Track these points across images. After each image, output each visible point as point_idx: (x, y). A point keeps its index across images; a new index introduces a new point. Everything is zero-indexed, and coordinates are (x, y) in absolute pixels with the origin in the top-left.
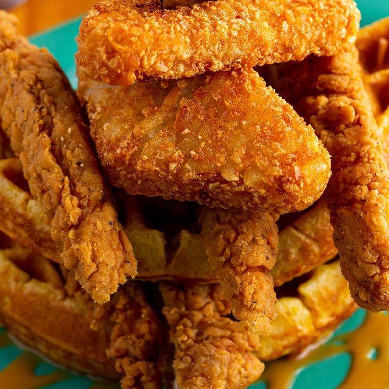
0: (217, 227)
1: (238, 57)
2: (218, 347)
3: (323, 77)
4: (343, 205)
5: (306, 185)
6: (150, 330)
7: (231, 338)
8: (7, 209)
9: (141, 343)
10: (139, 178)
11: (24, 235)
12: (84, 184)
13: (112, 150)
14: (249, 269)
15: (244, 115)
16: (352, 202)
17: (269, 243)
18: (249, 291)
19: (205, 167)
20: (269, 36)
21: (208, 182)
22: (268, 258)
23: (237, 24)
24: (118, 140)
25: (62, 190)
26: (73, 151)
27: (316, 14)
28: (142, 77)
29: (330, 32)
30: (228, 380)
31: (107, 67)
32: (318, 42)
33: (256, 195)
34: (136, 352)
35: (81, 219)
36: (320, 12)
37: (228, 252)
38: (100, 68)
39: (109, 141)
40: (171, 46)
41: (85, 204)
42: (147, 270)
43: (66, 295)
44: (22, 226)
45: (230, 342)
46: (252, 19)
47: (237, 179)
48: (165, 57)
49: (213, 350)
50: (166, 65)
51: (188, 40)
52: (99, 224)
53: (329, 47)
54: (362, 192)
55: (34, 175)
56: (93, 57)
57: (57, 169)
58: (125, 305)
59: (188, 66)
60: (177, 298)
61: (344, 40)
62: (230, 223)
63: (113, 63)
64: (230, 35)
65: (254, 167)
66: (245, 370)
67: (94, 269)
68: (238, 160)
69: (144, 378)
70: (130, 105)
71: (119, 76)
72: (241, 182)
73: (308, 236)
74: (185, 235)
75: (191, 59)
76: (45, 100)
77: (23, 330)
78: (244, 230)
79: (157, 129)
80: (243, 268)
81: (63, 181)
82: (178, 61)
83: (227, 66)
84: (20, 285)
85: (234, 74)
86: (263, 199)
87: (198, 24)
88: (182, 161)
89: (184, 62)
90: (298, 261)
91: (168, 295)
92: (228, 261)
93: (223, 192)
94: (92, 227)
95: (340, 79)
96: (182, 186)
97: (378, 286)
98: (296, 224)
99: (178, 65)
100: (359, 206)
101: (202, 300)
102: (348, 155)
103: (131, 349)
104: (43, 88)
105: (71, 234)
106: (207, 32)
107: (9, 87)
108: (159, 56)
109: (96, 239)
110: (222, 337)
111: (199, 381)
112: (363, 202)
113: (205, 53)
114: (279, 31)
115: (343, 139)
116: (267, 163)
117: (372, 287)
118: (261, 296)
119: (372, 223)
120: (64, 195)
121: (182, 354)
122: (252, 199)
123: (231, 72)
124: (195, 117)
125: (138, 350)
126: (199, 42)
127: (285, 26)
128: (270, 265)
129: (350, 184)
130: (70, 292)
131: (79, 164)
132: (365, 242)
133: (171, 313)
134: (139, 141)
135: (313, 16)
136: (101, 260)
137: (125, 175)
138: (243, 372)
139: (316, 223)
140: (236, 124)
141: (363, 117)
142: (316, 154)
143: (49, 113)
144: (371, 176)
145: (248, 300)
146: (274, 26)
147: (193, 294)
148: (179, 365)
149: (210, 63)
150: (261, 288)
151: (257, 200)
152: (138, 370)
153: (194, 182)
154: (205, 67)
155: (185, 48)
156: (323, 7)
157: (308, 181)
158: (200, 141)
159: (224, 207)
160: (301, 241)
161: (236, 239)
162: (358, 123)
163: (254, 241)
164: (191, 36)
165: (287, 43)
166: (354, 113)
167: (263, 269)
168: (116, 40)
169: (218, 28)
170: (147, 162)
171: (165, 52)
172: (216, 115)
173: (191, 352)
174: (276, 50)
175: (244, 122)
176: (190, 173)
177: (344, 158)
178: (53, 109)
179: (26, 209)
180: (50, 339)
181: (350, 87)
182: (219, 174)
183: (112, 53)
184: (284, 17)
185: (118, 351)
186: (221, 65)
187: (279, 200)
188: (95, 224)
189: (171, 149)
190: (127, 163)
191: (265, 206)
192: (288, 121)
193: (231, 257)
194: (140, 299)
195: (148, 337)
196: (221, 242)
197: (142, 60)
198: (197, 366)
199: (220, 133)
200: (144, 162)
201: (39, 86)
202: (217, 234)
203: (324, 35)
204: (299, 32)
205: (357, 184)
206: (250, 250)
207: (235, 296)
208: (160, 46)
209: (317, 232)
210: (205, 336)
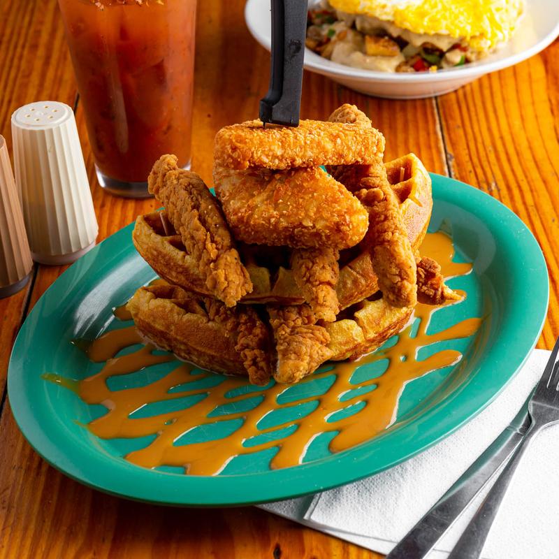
0: (301, 261)
1: (311, 157)
2: (304, 337)
3: (364, 179)
4: (378, 245)
5: (353, 227)
6: (262, 333)
7: (312, 333)
8: (172, 264)
9: (256, 339)
10: (252, 230)
11: (183, 279)
12: (219, 236)
13: (236, 214)
14: (321, 283)
15: (315, 191)
16: (383, 242)
17: (333, 270)
18: (321, 295)
19: (292, 219)
20: (329, 146)
21: (294, 228)
22: (332, 278)
23: (309, 137)
24: (239, 209)
25: (206, 240)
26: (212, 218)
27: (358, 136)
28: (253, 165)
29: (366, 148)
30: (311, 356)
31: (232, 158)
32: (359, 154)
33: (323, 234)
34: (253, 344)
35: (218, 257)
36: (360, 135)
37: (308, 274)
38: (228, 158)
39: (234, 210)
40: (270, 146)
41: (220, 247)
42: (259, 293)
43: (209, 320)
44: (181, 273)
45: (312, 335)
46: (319, 135)
47: (312, 225)
48: (266, 153)
49: (301, 339)
50: (268, 158)
51: (280, 144)
52: (229, 258)
53: (366, 157)
54: (388, 236)
55: (189, 236)
56: (223, 152)
57: (203, 229)
58: (246, 320)
59: (281, 160)
60: (278, 314)
61: (375, 154)
62: (309, 258)
63: (235, 155)
64: (306, 143)
65: (322, 218)
66: (322, 351)
67: (226, 285)
68: (312, 214)
69: (258, 359)
70: (247, 191)
71: (239, 163)
72: (314, 227)
73: (358, 273)
74: (281, 269)
75: (282, 156)
76: (195, 193)
77: (182, 347)
78: (318, 261)
79: (262, 202)
80: (317, 283)
81: (206, 235)
82: (275, 157)
83: (304, 163)
84: (180, 316)
85: (309, 169)
86: (328, 237)
87: (286, 136)
88: (278, 217)
89: (277, 157)
90: (352, 289)
91: (272, 312)
92: (308, 281)
93: (303, 234)
94: (224, 260)
95: (374, 179)
96: (279, 234)
97: (400, 289)
98: (350, 264)
99: (274, 159)
100: (386, 243)
101: (294, 316)
102: (380, 217)
103: (251, 343)
104: (193, 187)
105: (212, 265)
106: (292, 139)
107: (173, 189)
108: (263, 152)
109: (227, 268)
110: (306, 333)
111: (293, 356)
112: (389, 241)
113: (290, 153)
114: (335, 144)
115: (376, 208)
116: (330, 215)
117: (396, 290)
118: (328, 298)
119: (395, 251)
120: (207, 243)
121: (282, 342)
122: (321, 238)
123: (306, 168)
124: (285, 193)
125: (254, 343)
126: (286, 145)
127: (339, 141)
128: (334, 281)
129: (382, 232)
130: (212, 318)
131: (216, 225)
132: (391, 263)
133: (274, 322)
134: (252, 208)
135: (356, 137)
136: (230, 279)
137: (244, 229)
138: (320, 352)
139: (362, 264)
140: (310, 196)
141: (388, 196)
142: (359, 210)
143: (197, 200)
144: (393, 227)
145: (321, 300)
146: (332, 141)
147: (288, 312)
148: (280, 348)
149: (293, 160)
150: (328, 294)
151: (324, 238)
152: (255, 354)
153: (286, 228)
154: (291, 162)
155: (278, 148)
156: (361, 133)
157: (355, 224)
158: (289, 206)
159: (304, 247)
160: (353, 276)
161: (312, 267)
162: (386, 199)
163: (324, 267)
164: (282, 142)
165: (341, 152)
166: (382, 194)
167: (329, 283)
168: (237, 141)
169: (298, 138)
170: (257, 219)
171: (266, 149)
172: (299, 192)
173: (287, 340)
174: (333, 156)
175: (315, 194)
176: (284, 223)
177: (377, 219)
178: (199, 197)
179: (184, 262)
180: (199, 348)
181: (380, 184)
182: (301, 224)
183: (234, 149)
184: (338, 136)
185: (242, 345)
186: (301, 162)
187: (337, 238)
188: (226, 259)
189: (271, 211)
190: (245, 221)
191: (330, 242)
192: (342, 193)
193: (310, 277)
194: (255, 316)
195: (260, 336)
196: (304, 269)
197: (253, 153)
198: (291, 348)
199: (301, 200)
200: (255, 219)
201: (191, 186)
202: (301, 265)
203: (363, 149)
204: (347, 145)
205: (385, 231)
206: (321, 272)
207: (313, 299)
208: (263, 145)
209: (363, 270)
210: (296, 332)
